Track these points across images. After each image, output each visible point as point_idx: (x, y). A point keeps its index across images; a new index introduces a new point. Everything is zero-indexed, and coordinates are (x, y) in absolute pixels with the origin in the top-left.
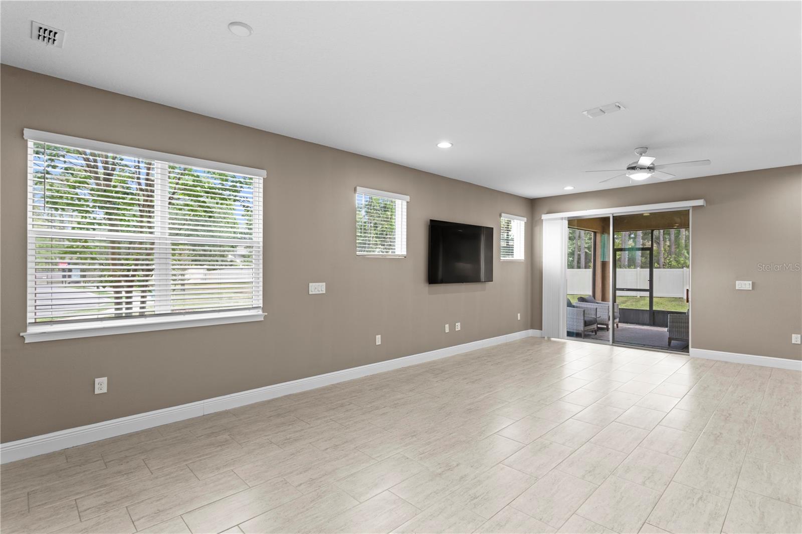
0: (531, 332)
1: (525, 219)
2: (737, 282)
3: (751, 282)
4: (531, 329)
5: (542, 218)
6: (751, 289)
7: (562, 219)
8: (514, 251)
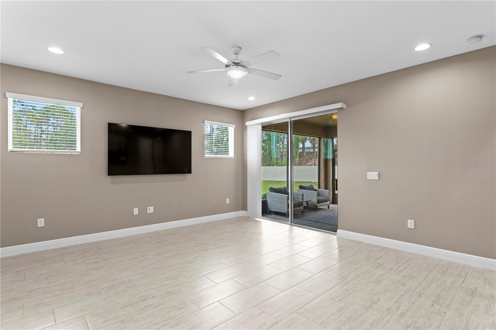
0: (241, 213)
1: (234, 126)
2: (368, 172)
3: (377, 173)
4: (242, 210)
5: (246, 125)
6: (377, 179)
7: (258, 124)
8: (229, 152)
